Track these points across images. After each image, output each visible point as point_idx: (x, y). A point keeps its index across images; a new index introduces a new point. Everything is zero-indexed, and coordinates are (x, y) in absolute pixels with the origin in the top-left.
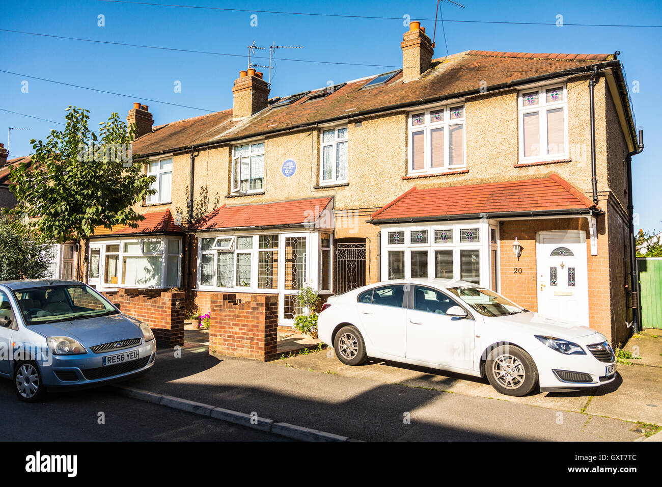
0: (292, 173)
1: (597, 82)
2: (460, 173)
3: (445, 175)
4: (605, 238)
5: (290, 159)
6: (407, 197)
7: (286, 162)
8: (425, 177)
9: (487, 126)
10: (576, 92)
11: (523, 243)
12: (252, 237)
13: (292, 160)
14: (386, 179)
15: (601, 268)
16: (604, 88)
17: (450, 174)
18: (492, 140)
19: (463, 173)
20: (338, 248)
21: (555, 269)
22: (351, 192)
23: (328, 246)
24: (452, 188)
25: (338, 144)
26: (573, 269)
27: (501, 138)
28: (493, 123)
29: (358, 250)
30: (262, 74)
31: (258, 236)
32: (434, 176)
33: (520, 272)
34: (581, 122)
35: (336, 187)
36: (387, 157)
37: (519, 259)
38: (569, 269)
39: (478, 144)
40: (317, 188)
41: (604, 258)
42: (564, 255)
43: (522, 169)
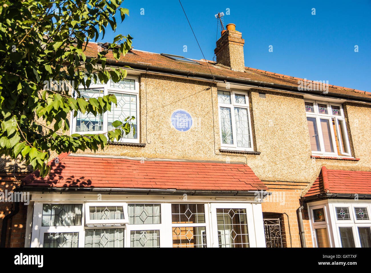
0: (187, 128)
7: (177, 113)
13: (186, 111)
22: (263, 162)
29: (271, 226)
31: (170, 204)
35: (246, 153)
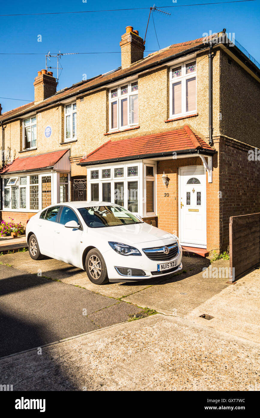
0: (50, 135)
1: (215, 55)
2: (135, 129)
3: (126, 131)
4: (217, 170)
5: (49, 126)
6: (104, 147)
7: (47, 128)
8: (116, 133)
9: (150, 94)
10: (202, 64)
11: (170, 176)
12: (26, 177)
13: (50, 126)
14: (96, 135)
15: (214, 192)
16: (219, 59)
17: (129, 130)
18: (152, 104)
19: (136, 129)
20: (74, 183)
21: (190, 193)
22: (78, 146)
23: (67, 182)
24: (130, 139)
25: (74, 114)
26: (200, 193)
27: (158, 102)
28: (153, 92)
29: (84, 183)
30: (52, 73)
31: (29, 177)
32: (121, 132)
33: (168, 196)
34: (205, 86)
35: (71, 142)
36: (96, 121)
37: (167, 187)
38: (198, 193)
39: (145, 108)
40: (63, 143)
41: (216, 184)
42: (195, 183)
43: (169, 123)
